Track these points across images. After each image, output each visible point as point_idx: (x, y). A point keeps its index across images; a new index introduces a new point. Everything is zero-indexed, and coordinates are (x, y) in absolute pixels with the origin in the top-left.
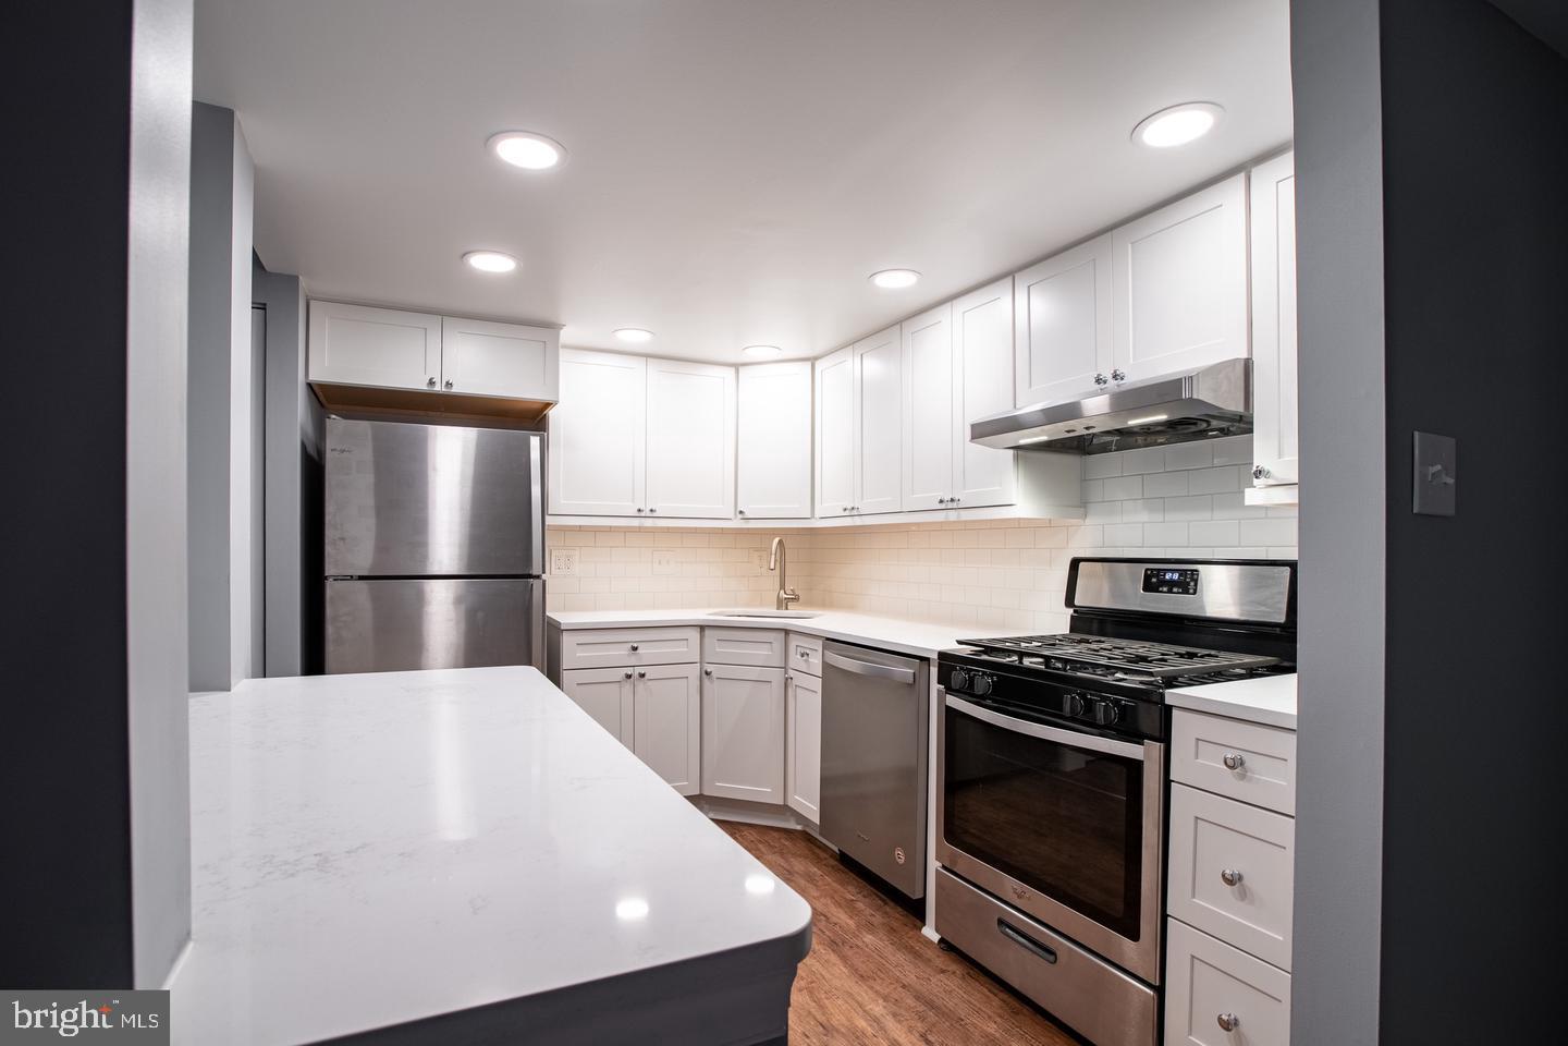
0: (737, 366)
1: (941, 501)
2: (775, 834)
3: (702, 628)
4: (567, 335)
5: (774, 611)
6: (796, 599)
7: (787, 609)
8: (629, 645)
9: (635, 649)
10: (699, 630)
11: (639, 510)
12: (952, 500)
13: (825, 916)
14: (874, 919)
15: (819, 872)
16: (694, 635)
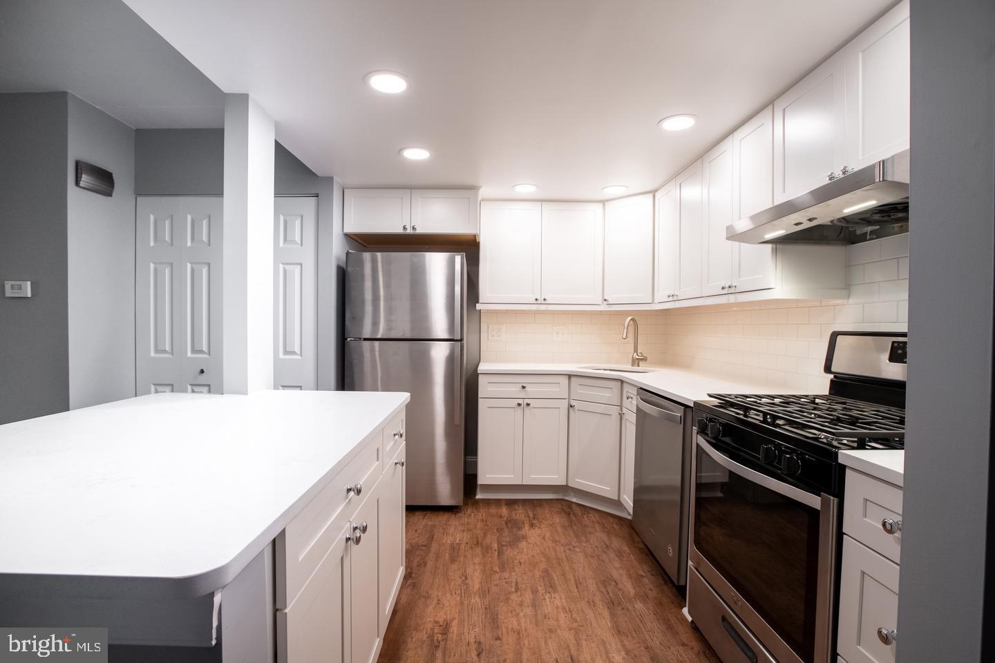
0: (603, 202)
1: (723, 288)
2: (611, 519)
3: (570, 376)
4: (484, 192)
5: (629, 367)
6: (645, 359)
7: (639, 366)
8: (521, 385)
9: (524, 387)
10: (567, 377)
11: (536, 300)
12: (730, 287)
13: (616, 582)
14: (651, 592)
15: (628, 551)
16: (565, 380)
